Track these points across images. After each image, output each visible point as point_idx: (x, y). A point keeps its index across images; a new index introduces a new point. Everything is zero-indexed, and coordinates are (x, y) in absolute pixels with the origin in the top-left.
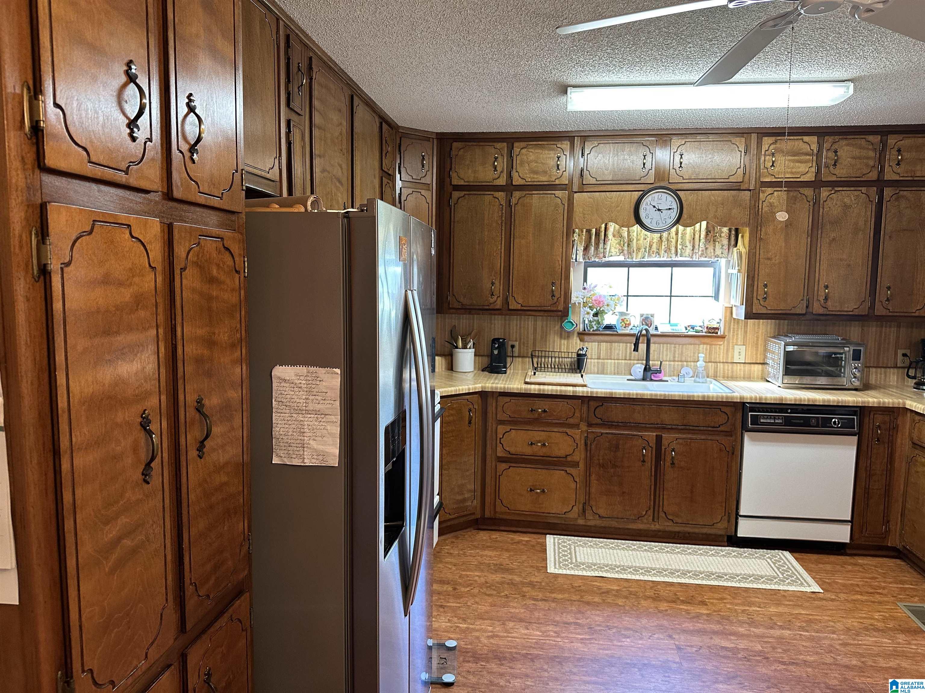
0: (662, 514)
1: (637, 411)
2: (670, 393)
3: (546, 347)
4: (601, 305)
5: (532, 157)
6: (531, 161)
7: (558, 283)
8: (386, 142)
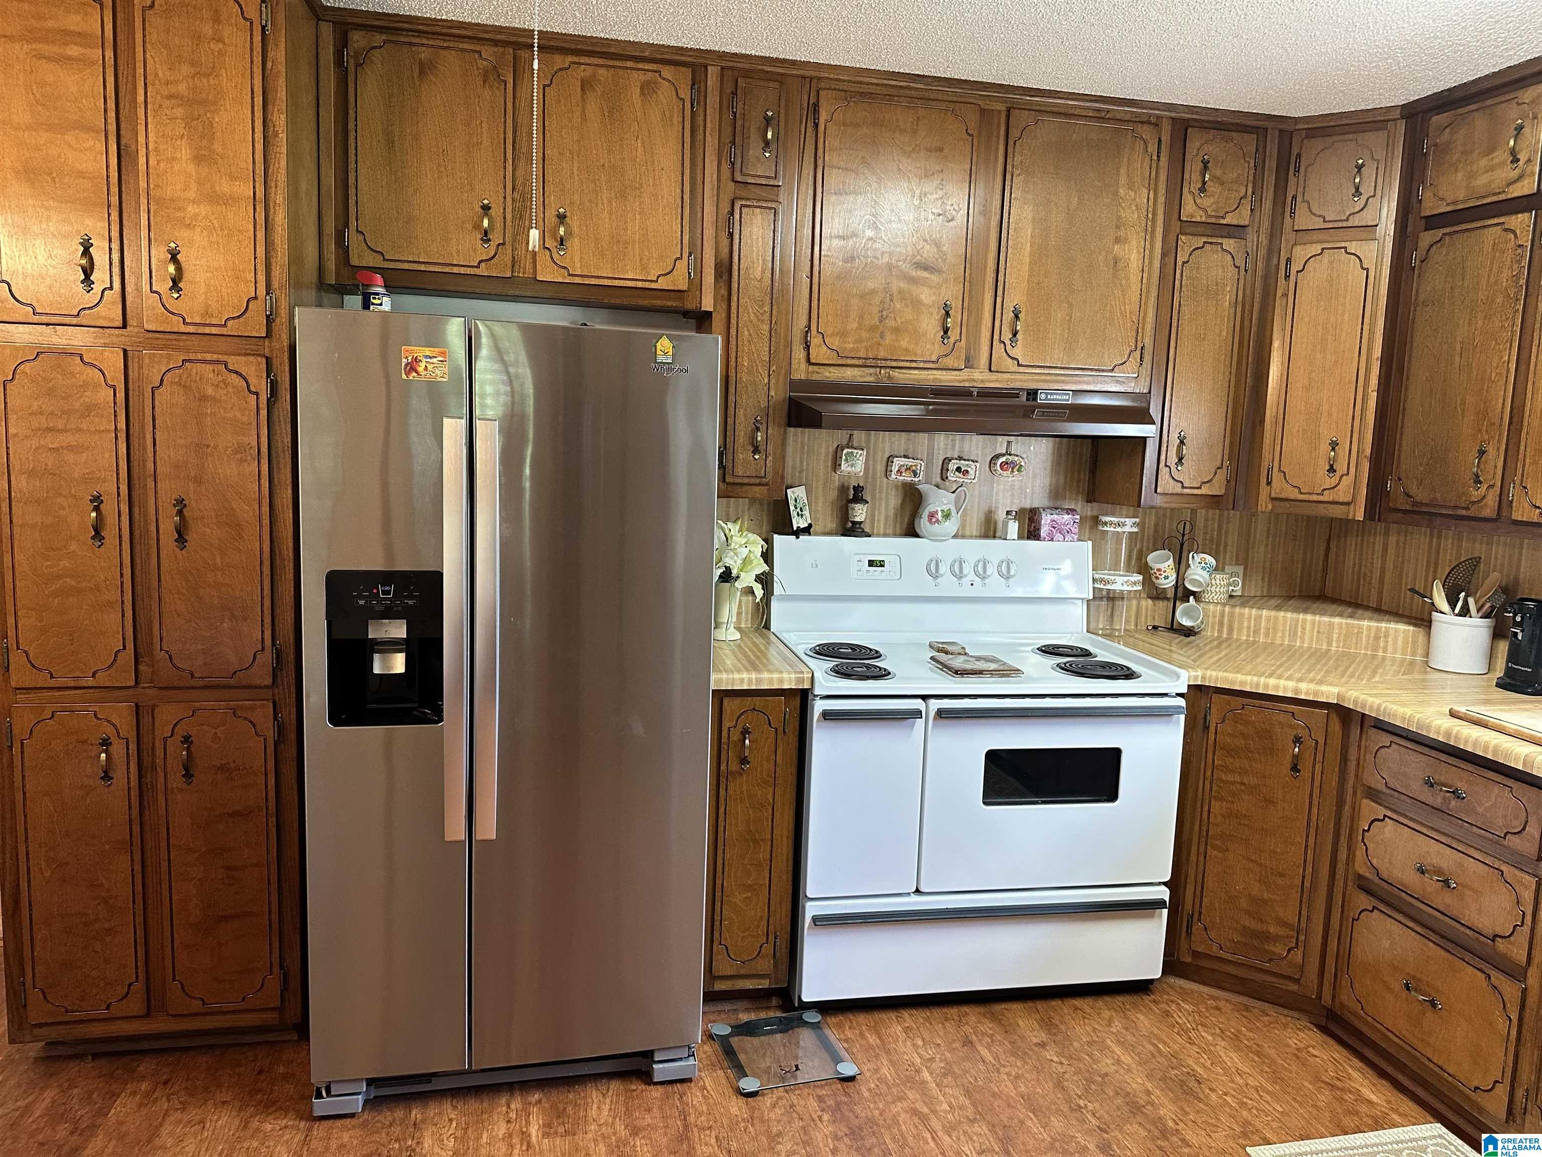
8: (1205, 164)
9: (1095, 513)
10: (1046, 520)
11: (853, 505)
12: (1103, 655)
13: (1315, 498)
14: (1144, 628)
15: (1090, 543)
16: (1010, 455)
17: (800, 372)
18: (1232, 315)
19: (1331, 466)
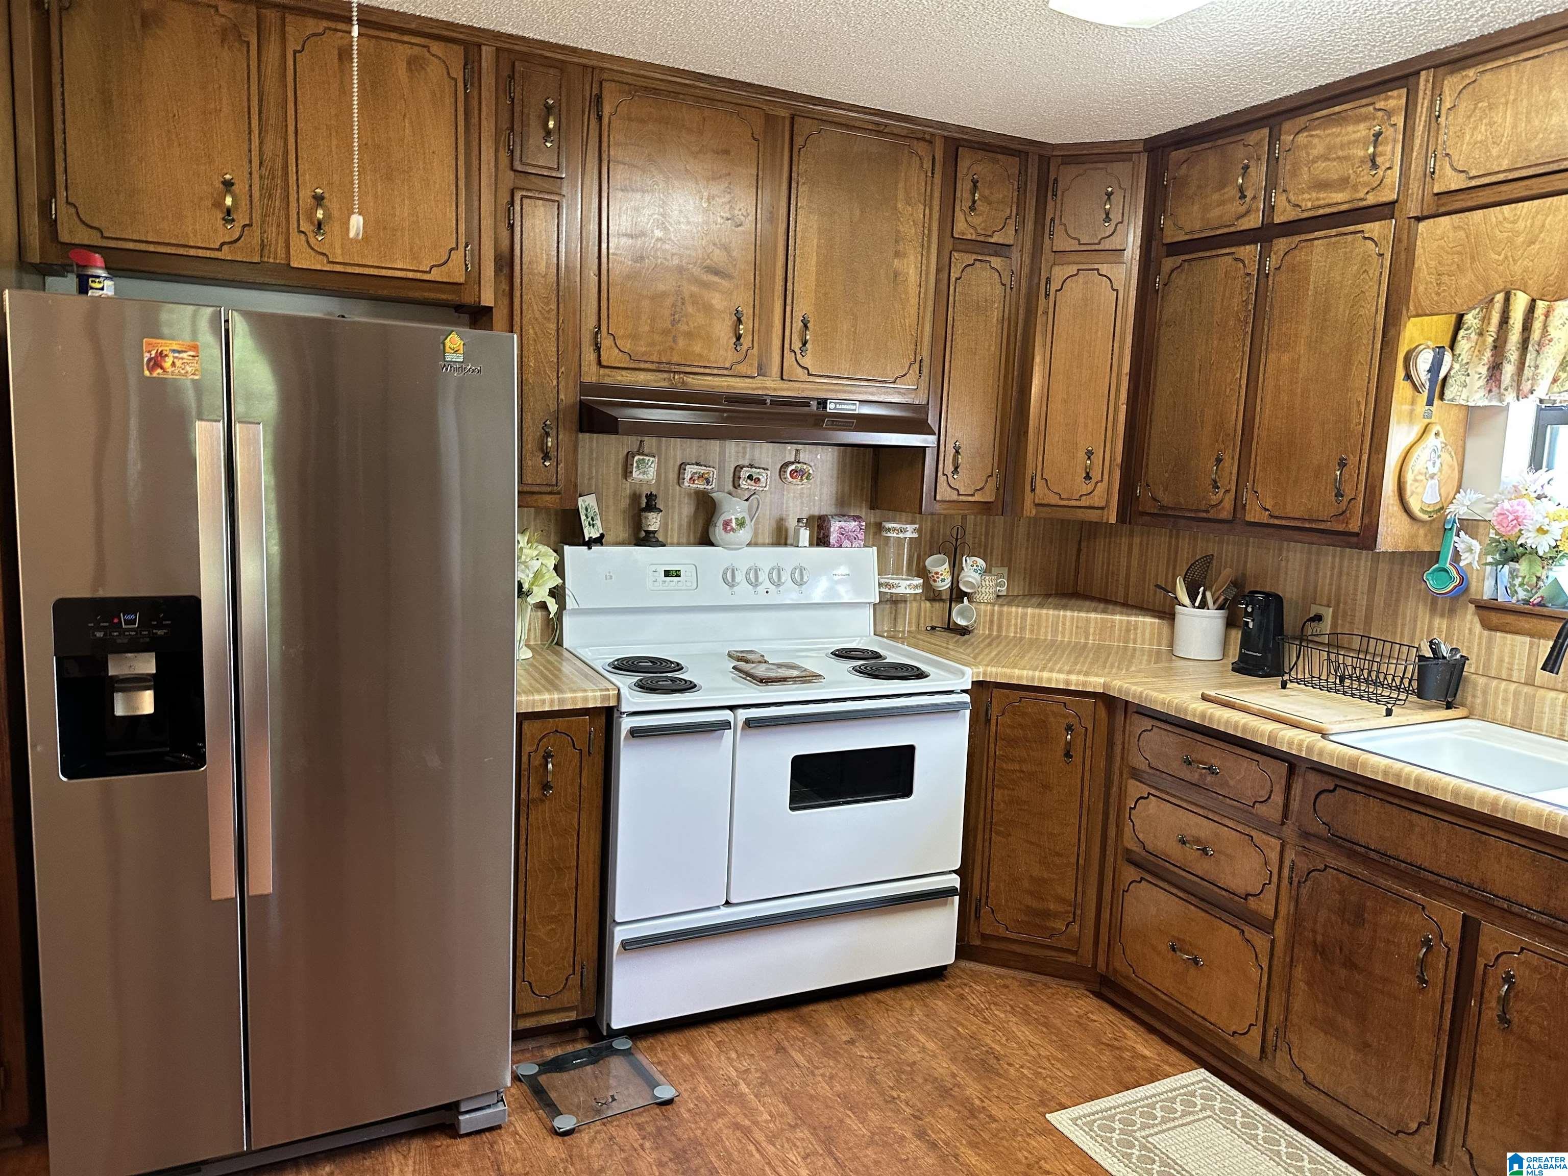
0: (1461, 1155)
5: (1317, 149)
6: (1315, 160)
7: (1353, 460)
8: (975, 183)
9: (878, 520)
10: (835, 526)
11: (647, 514)
12: (892, 657)
13: (1073, 503)
14: (924, 629)
15: (875, 548)
16: (799, 463)
17: (591, 374)
18: (999, 331)
19: (1088, 474)
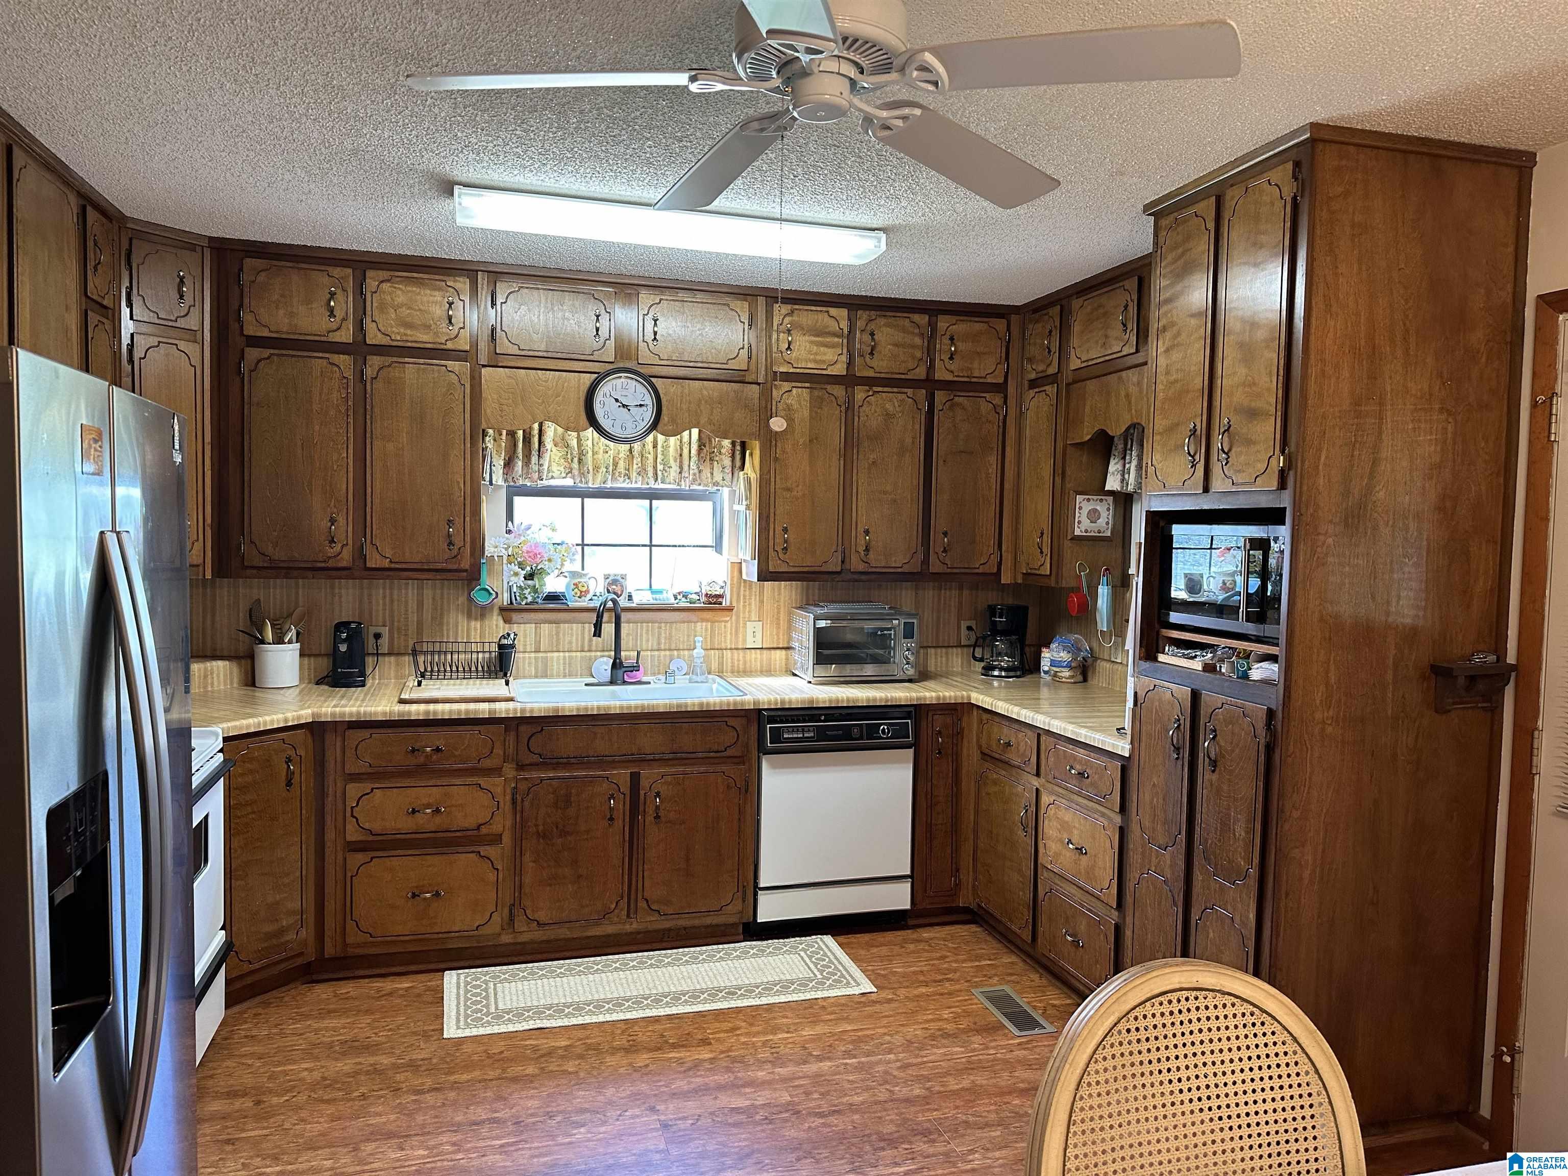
0: (642, 904)
1: (599, 735)
2: (651, 702)
3: (443, 636)
4: (538, 560)
5: (401, 298)
6: (400, 306)
7: (458, 521)
